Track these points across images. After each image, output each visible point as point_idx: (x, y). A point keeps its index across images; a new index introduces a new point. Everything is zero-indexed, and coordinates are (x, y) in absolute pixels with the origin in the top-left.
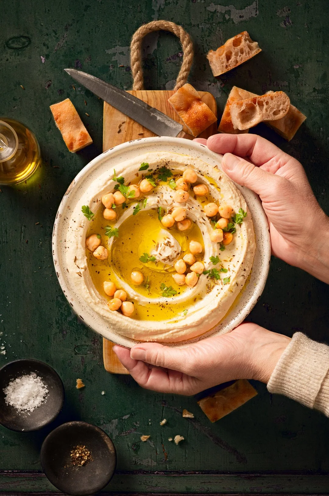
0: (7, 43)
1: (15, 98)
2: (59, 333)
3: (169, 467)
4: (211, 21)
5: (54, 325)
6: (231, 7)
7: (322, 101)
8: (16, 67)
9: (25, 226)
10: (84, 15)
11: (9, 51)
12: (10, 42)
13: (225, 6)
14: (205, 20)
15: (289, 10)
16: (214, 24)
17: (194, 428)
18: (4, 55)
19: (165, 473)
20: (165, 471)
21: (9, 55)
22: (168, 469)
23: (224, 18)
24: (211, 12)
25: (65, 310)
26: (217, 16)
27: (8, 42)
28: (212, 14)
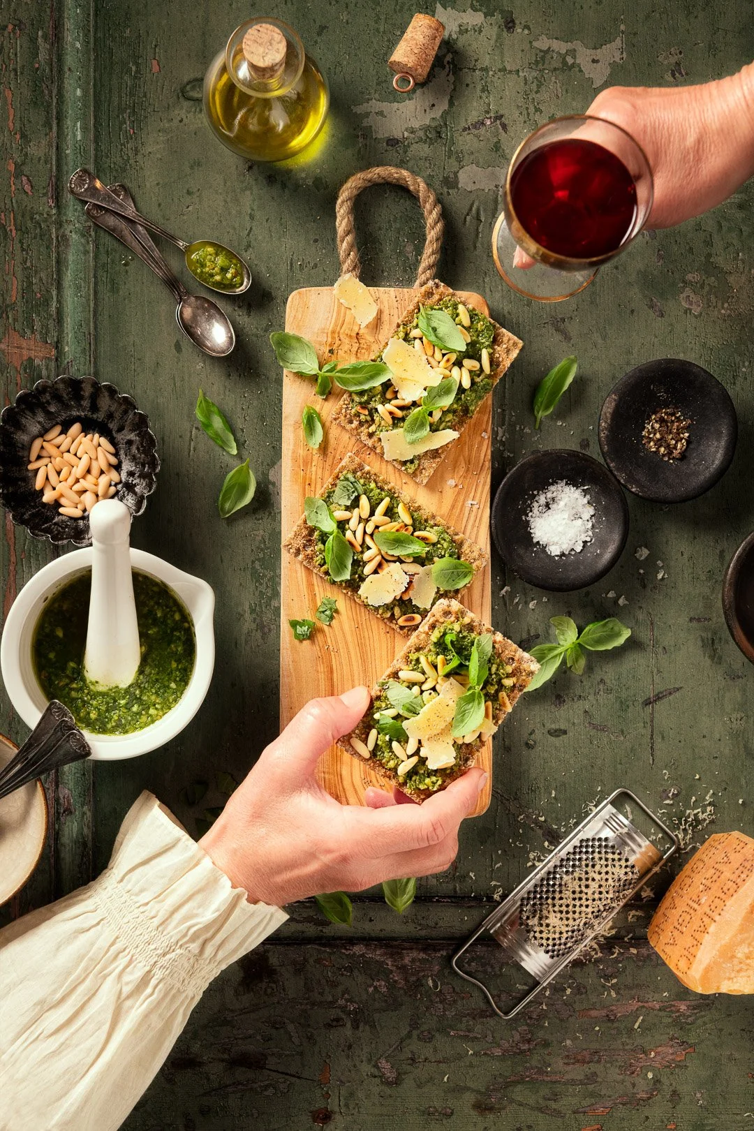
0: (183, 91)
1: (190, 190)
2: (257, 631)
3: (461, 889)
4: (540, 66)
5: (247, 615)
6: (577, 45)
7: (741, 207)
8: (195, 134)
9: (197, 428)
10: (316, 42)
11: (186, 104)
12: (188, 88)
13: (567, 42)
14: (530, 64)
15: (680, 53)
16: (547, 71)
17: (507, 812)
18: (176, 112)
19: (453, 900)
20: (452, 897)
21: (184, 111)
22: (459, 892)
23: (564, 63)
24: (541, 51)
25: (267, 586)
26: (552, 58)
27: (185, 87)
28: (542, 54)
